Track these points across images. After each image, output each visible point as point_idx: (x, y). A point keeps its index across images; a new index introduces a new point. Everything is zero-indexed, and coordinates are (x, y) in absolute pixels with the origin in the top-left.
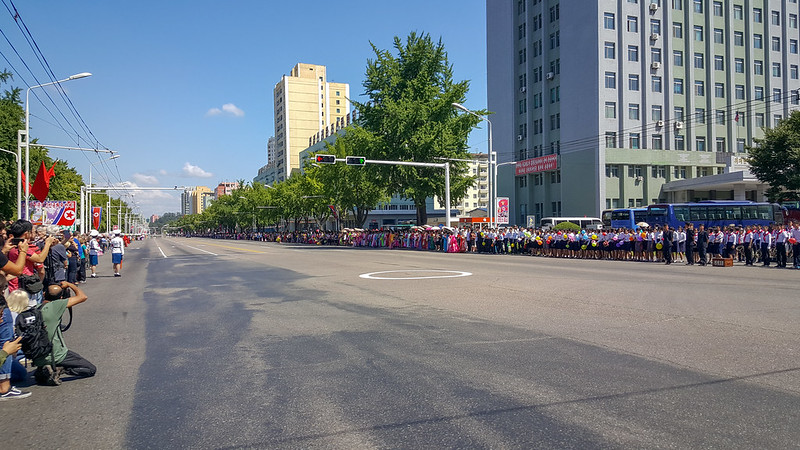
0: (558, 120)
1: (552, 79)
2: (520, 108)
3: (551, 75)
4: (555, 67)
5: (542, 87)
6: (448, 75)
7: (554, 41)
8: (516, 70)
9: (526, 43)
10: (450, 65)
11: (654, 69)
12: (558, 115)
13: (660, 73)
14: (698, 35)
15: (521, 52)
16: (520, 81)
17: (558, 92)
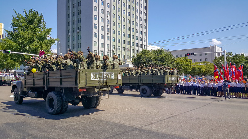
0: (80, 45)
1: (79, 32)
2: (68, 40)
3: (78, 31)
4: (79, 29)
5: (75, 34)
6: (44, 25)
7: (79, 21)
8: (67, 28)
9: (70, 19)
10: (45, 22)
11: (108, 34)
12: (80, 43)
13: (109, 35)
14: (119, 26)
15: (69, 22)
16: (68, 31)
17: (80, 36)
